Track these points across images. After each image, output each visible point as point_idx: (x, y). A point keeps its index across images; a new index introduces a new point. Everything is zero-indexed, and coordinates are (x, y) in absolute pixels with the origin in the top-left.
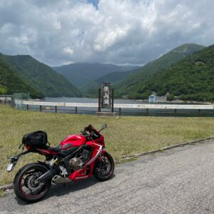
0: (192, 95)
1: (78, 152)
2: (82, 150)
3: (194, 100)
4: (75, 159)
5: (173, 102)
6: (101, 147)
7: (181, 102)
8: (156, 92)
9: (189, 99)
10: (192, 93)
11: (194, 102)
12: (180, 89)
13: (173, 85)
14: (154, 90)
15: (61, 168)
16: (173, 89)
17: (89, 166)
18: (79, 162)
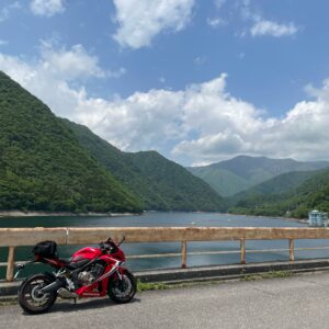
1: (90, 266)
2: (94, 263)
4: (84, 273)
6: (118, 262)
15: (68, 281)
17: (100, 283)
18: (89, 277)
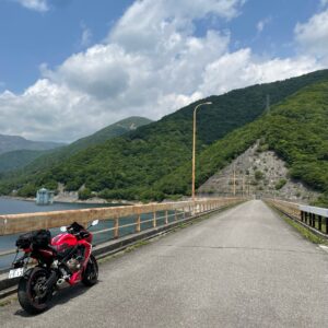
0: (122, 191)
3: (123, 198)
5: (88, 201)
6: (91, 245)
7: (101, 201)
8: (65, 183)
9: (116, 197)
10: (121, 186)
11: (124, 202)
12: (102, 179)
13: (93, 172)
14: (61, 181)
16: (91, 180)
